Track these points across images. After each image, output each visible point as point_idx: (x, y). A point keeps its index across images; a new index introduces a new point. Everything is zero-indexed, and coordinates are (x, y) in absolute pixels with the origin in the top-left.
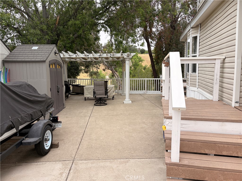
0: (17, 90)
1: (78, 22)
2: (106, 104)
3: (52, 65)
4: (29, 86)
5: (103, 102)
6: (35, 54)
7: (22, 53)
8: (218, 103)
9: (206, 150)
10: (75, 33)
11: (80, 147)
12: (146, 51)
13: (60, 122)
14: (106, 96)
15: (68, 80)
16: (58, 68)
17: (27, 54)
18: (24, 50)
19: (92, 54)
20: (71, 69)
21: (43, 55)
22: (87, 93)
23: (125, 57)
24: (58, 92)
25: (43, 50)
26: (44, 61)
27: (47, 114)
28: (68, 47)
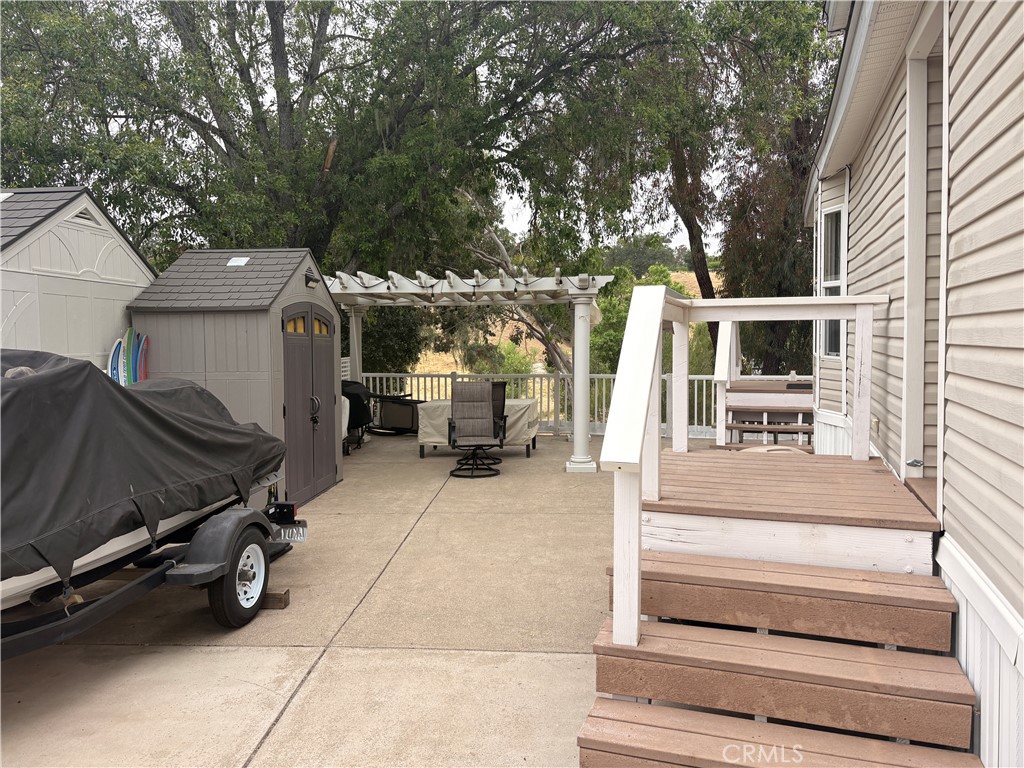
0: (160, 406)
1: (402, 160)
2: (497, 473)
3: (292, 323)
4: (203, 395)
5: (484, 464)
6: (238, 282)
7: (193, 282)
8: (868, 467)
9: (739, 614)
10: (395, 202)
11: (361, 610)
12: (711, 260)
13: (303, 524)
14: (497, 442)
15: (367, 379)
16: (317, 332)
17: (209, 282)
18: (202, 269)
19: (446, 281)
20: (386, 336)
21: (261, 288)
22: (430, 430)
23: (573, 291)
24: (315, 421)
25: (266, 268)
26: (263, 310)
27: (255, 492)
28: (367, 252)
